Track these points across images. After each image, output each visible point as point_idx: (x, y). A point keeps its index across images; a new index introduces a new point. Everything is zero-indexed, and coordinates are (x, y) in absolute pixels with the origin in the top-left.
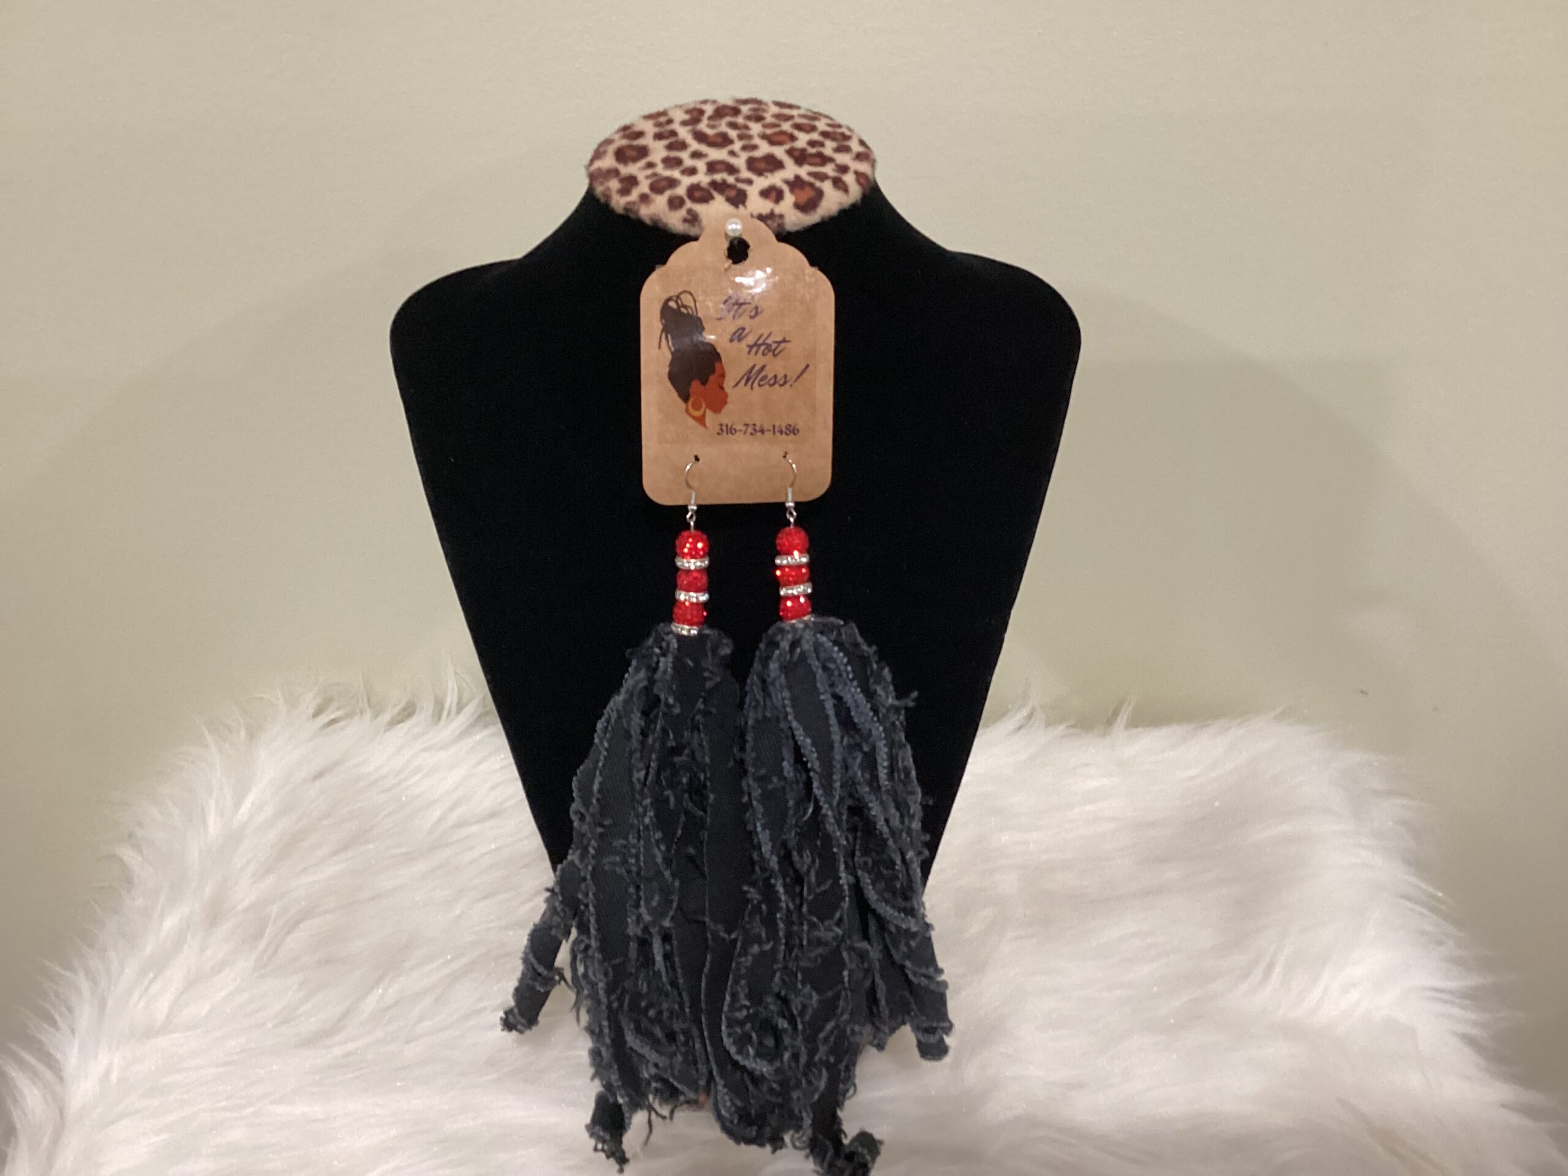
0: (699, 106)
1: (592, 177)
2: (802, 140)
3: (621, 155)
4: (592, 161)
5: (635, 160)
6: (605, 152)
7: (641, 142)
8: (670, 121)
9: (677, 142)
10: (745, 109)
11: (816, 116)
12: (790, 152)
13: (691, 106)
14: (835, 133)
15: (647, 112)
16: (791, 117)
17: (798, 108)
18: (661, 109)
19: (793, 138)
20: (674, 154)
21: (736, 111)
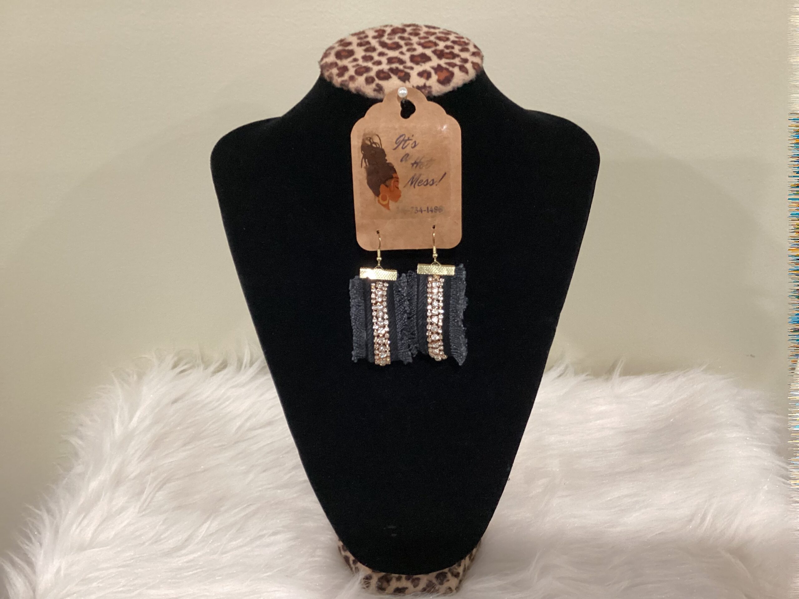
0: (382, 28)
1: (323, 68)
2: (442, 45)
3: (339, 55)
4: (322, 59)
5: (347, 57)
6: (330, 53)
7: (350, 48)
8: (367, 37)
9: (370, 47)
10: (409, 29)
11: (449, 33)
12: (434, 52)
13: (379, 28)
14: (460, 41)
15: (353, 32)
16: (434, 34)
17: (439, 28)
18: (361, 30)
19: (436, 45)
20: (368, 54)
21: (403, 31)
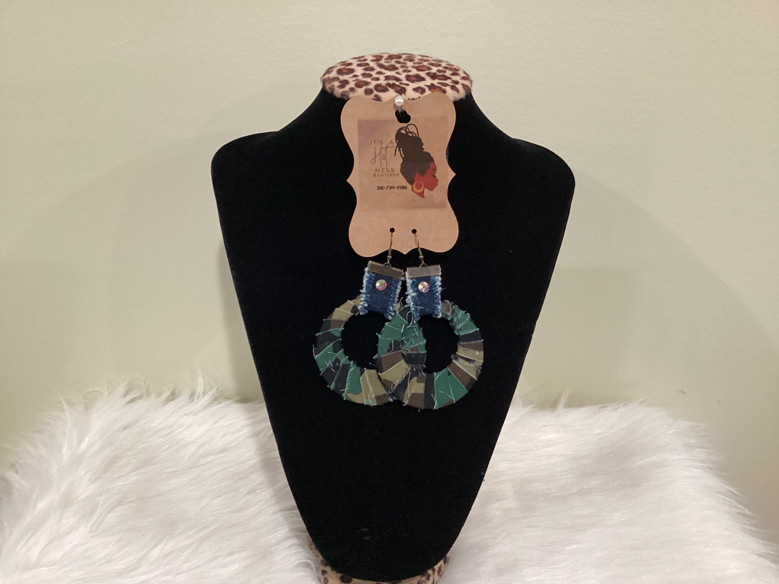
0: (380, 55)
1: (324, 82)
2: (434, 70)
3: (340, 72)
4: (324, 75)
5: (347, 74)
6: (332, 71)
7: (350, 67)
8: (366, 60)
9: (369, 68)
10: (403, 56)
11: (440, 61)
12: (428, 74)
13: (376, 55)
14: (450, 67)
16: (427, 61)
17: (431, 57)
19: (429, 69)
20: (367, 72)
21: (398, 57)
